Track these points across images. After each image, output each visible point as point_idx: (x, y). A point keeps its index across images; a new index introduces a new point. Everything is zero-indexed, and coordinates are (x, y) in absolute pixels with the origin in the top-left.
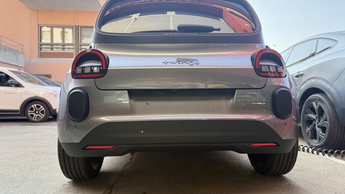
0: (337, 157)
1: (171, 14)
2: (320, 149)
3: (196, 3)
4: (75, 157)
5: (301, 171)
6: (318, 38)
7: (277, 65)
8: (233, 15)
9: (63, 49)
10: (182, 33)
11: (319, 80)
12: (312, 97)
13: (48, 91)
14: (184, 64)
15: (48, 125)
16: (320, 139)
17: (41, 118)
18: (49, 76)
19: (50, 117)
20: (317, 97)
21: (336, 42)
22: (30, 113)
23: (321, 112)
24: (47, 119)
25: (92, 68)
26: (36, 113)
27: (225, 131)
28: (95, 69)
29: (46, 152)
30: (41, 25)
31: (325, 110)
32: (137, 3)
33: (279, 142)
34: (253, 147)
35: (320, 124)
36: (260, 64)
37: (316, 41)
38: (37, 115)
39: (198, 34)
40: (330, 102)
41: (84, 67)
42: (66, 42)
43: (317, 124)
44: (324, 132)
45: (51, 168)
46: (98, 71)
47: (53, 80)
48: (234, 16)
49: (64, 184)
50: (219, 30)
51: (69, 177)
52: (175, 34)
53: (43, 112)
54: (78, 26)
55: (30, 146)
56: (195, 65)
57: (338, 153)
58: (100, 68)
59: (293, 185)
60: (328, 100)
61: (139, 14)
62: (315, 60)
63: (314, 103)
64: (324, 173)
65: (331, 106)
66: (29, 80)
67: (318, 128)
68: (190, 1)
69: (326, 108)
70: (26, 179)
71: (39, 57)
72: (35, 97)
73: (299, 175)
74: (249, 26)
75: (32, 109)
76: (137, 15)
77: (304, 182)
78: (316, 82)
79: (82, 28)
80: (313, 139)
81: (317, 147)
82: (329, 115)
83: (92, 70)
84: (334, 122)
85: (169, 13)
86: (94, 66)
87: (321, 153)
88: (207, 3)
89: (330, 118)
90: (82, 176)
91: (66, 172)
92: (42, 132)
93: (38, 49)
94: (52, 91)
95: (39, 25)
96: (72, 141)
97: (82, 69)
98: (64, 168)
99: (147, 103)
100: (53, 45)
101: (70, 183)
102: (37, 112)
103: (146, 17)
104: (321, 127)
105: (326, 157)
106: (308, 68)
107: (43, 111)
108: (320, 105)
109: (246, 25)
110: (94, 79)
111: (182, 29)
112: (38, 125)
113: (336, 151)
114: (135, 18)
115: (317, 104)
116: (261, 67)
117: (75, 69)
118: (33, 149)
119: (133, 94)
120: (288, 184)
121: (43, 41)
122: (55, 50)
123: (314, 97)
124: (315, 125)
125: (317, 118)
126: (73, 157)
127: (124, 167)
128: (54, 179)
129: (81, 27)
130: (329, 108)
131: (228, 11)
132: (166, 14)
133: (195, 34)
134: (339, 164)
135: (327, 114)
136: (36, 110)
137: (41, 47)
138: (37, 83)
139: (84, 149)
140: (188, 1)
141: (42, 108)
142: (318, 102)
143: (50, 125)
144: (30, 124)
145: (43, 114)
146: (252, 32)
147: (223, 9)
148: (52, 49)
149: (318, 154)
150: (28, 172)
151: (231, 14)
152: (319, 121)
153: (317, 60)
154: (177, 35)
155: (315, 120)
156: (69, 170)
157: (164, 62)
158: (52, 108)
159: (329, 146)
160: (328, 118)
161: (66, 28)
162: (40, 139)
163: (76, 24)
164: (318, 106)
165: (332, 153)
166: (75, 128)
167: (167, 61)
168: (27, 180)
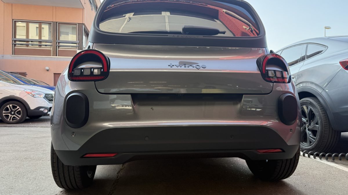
0: (328, 160)
1: (166, 14)
2: (311, 152)
3: (190, 3)
4: (70, 166)
5: (298, 175)
6: (307, 43)
7: (281, 70)
8: (229, 16)
9: (40, 46)
10: (187, 35)
11: (308, 84)
12: (303, 101)
13: (25, 91)
14: (191, 67)
15: (26, 127)
16: (310, 142)
17: (17, 119)
18: (24, 74)
19: (27, 118)
20: (308, 101)
21: (327, 48)
22: (4, 113)
23: (312, 116)
24: (24, 120)
25: (92, 69)
26: (11, 114)
27: (233, 138)
28: (96, 71)
29: (29, 157)
30: (15, 20)
31: (316, 114)
32: (131, 2)
33: (284, 148)
34: (260, 154)
35: (310, 127)
36: (267, 69)
37: (305, 46)
38: (13, 116)
39: (203, 37)
40: (321, 106)
41: (83, 68)
42: (43, 38)
43: (308, 127)
44: (315, 135)
45: (38, 176)
46: (99, 73)
47: (28, 78)
48: (231, 18)
49: (56, 194)
50: (224, 33)
51: (62, 186)
52: (180, 36)
53: (19, 113)
54: (57, 22)
55: (9, 151)
56: (201, 68)
57: (330, 156)
58: (101, 70)
59: (294, 190)
60: (320, 104)
61: (133, 13)
62: (306, 65)
63: (305, 107)
64: (320, 176)
65: (322, 110)
66: (3, 79)
67: (309, 132)
68: (185, 1)
69: (318, 112)
70: (12, 188)
71: (13, 54)
72: (10, 96)
73: (298, 179)
74: (248, 28)
75: (7, 109)
76: (131, 15)
77: (304, 187)
78: (305, 86)
79: (60, 25)
80: (303, 142)
81: (308, 150)
82: (321, 118)
83: (92, 73)
84: (326, 126)
85: (163, 13)
86: (94, 68)
87: (312, 156)
88: (202, 4)
89: (321, 122)
90: (77, 185)
91: (60, 182)
92: (20, 134)
93: (11, 45)
94: (29, 90)
95: (13, 20)
96: (68, 149)
97: (80, 70)
98: (58, 178)
99: (152, 108)
100: (29, 41)
101: (62, 193)
102: (13, 113)
103: (141, 16)
104: (311, 130)
105: (317, 160)
106: (299, 72)
107: (20, 111)
108: (311, 109)
109: (244, 27)
110: (94, 82)
111: (187, 30)
112: (14, 127)
113: (327, 155)
114: (129, 18)
115: (307, 108)
116: (268, 72)
117: (73, 70)
118: (14, 154)
119: (137, 98)
120: (289, 189)
121: (18, 37)
122: (30, 47)
123: (305, 100)
124: (305, 128)
125: (307, 121)
126: (68, 166)
127: (118, 173)
128: (44, 188)
129: (59, 23)
130: (321, 112)
131: (224, 12)
132: (161, 14)
133: (201, 37)
134: (332, 167)
135: (318, 117)
136: (12, 111)
137: (15, 43)
138: (12, 82)
139: (82, 157)
140: (182, 1)
141: (19, 109)
142: (309, 105)
143: (27, 127)
144: (5, 125)
145: (20, 114)
146: (257, 36)
147: (219, 10)
148: (27, 45)
149: (309, 157)
150: (12, 180)
151: (227, 15)
152: (310, 124)
153: (307, 64)
154: (182, 37)
155: (305, 123)
156: (62, 180)
157: (169, 65)
158: (29, 108)
159: (320, 149)
160: (319, 122)
161: (43, 24)
162: (19, 143)
163: (54, 21)
164: (309, 109)
165: (323, 156)
166: (73, 135)
167: (173, 64)
168: (13, 190)
